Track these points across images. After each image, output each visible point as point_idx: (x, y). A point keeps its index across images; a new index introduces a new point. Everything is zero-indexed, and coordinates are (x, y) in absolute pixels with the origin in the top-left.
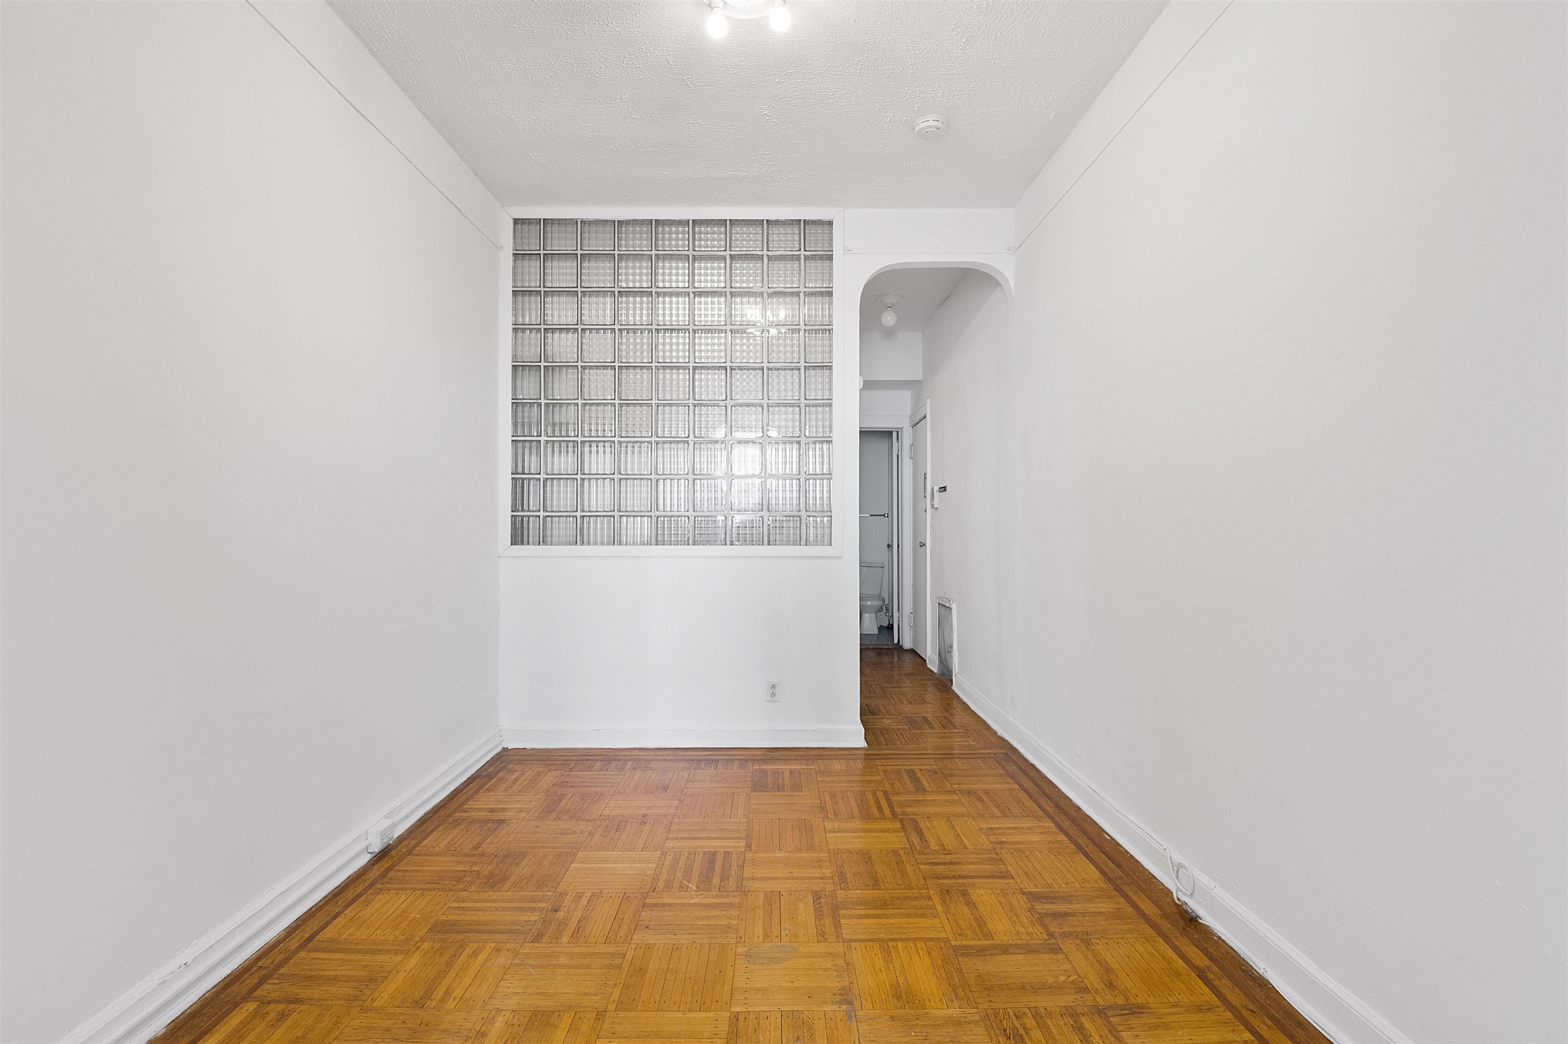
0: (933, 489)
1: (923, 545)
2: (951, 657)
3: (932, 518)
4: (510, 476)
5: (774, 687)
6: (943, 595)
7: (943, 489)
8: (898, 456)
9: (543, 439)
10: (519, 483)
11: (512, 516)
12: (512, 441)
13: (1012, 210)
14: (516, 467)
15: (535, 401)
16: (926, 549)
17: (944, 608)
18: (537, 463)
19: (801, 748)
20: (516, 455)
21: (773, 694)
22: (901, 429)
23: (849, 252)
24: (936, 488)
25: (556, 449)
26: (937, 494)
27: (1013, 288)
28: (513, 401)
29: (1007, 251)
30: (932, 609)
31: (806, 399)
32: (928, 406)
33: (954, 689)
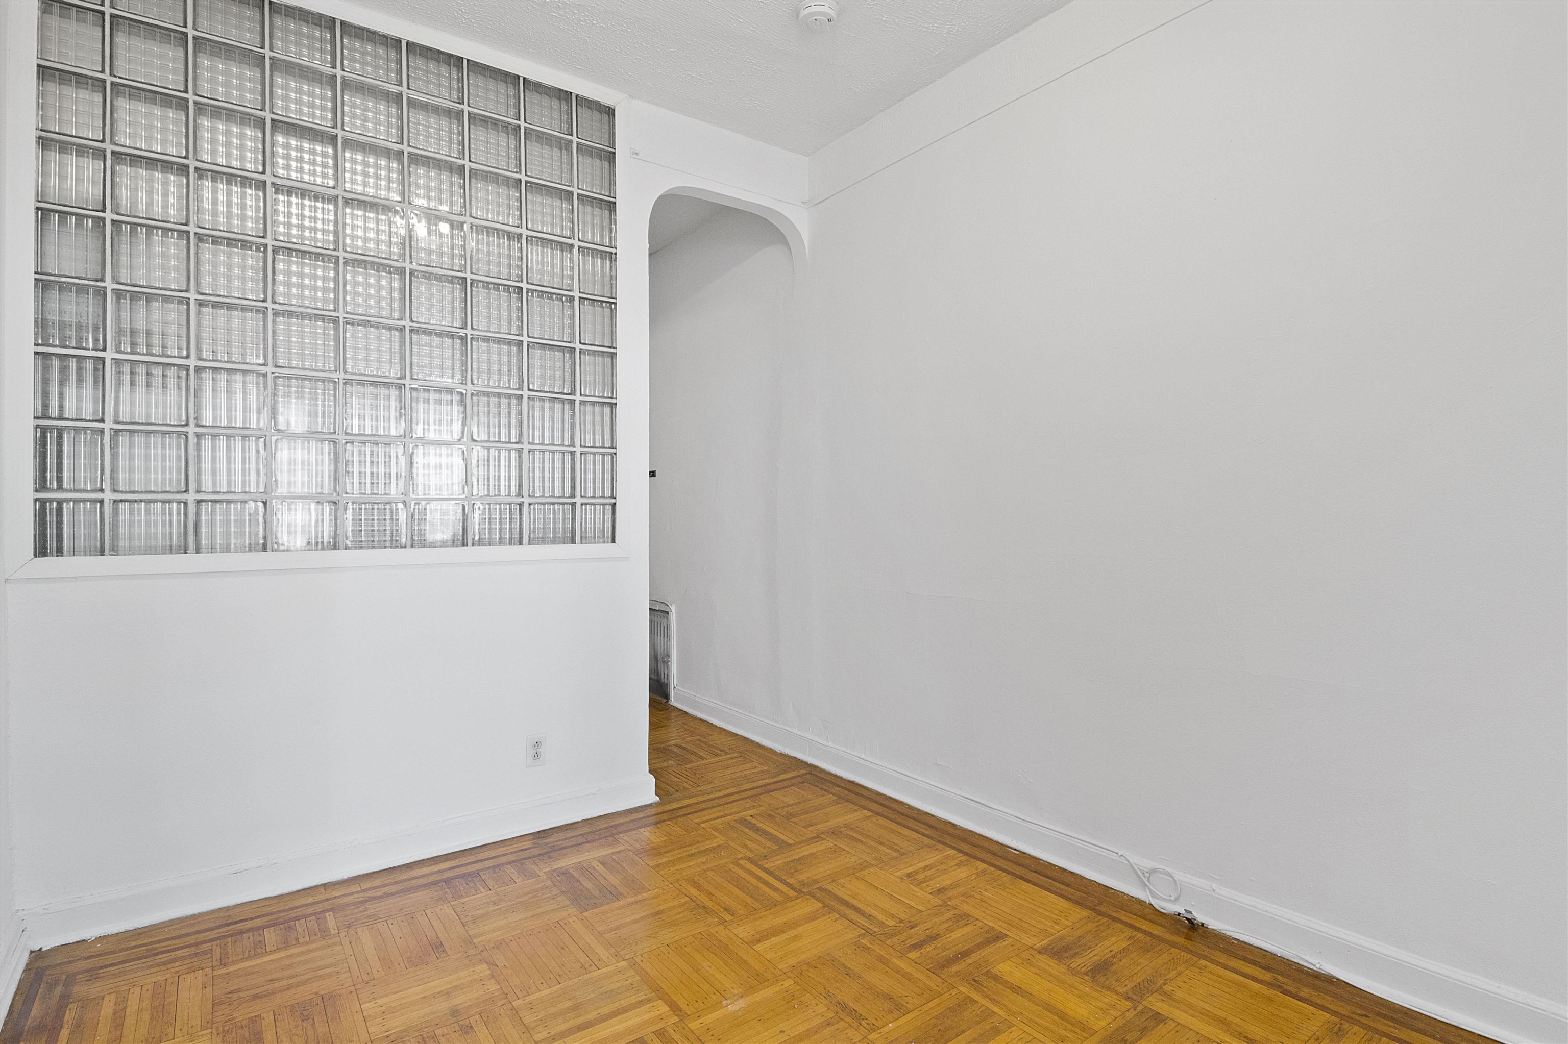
4: (32, 423)
5: (538, 744)
9: (109, 355)
10: (52, 437)
11: (36, 500)
12: (36, 353)
13: (807, 158)
14: (45, 406)
15: (92, 283)
18: (95, 402)
19: (577, 822)
20: (46, 382)
21: (537, 756)
23: (635, 156)
25: (141, 379)
27: (807, 247)
28: (38, 276)
29: (803, 205)
31: (580, 343)
33: (673, 702)
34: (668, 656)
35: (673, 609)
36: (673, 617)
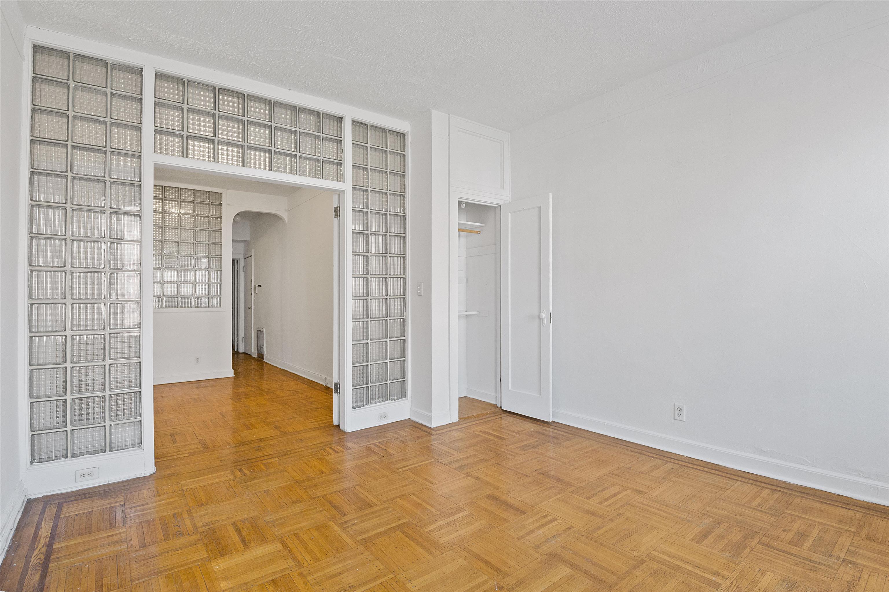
0: (255, 286)
1: (250, 308)
2: (263, 349)
3: (254, 297)
5: (198, 359)
6: (259, 327)
7: (260, 286)
8: (237, 270)
16: (251, 310)
17: (260, 332)
21: (198, 362)
22: (239, 259)
24: (257, 286)
26: (257, 288)
30: (254, 332)
32: (253, 252)
33: (264, 360)
34: (263, 345)
35: (264, 330)
36: (264, 333)
